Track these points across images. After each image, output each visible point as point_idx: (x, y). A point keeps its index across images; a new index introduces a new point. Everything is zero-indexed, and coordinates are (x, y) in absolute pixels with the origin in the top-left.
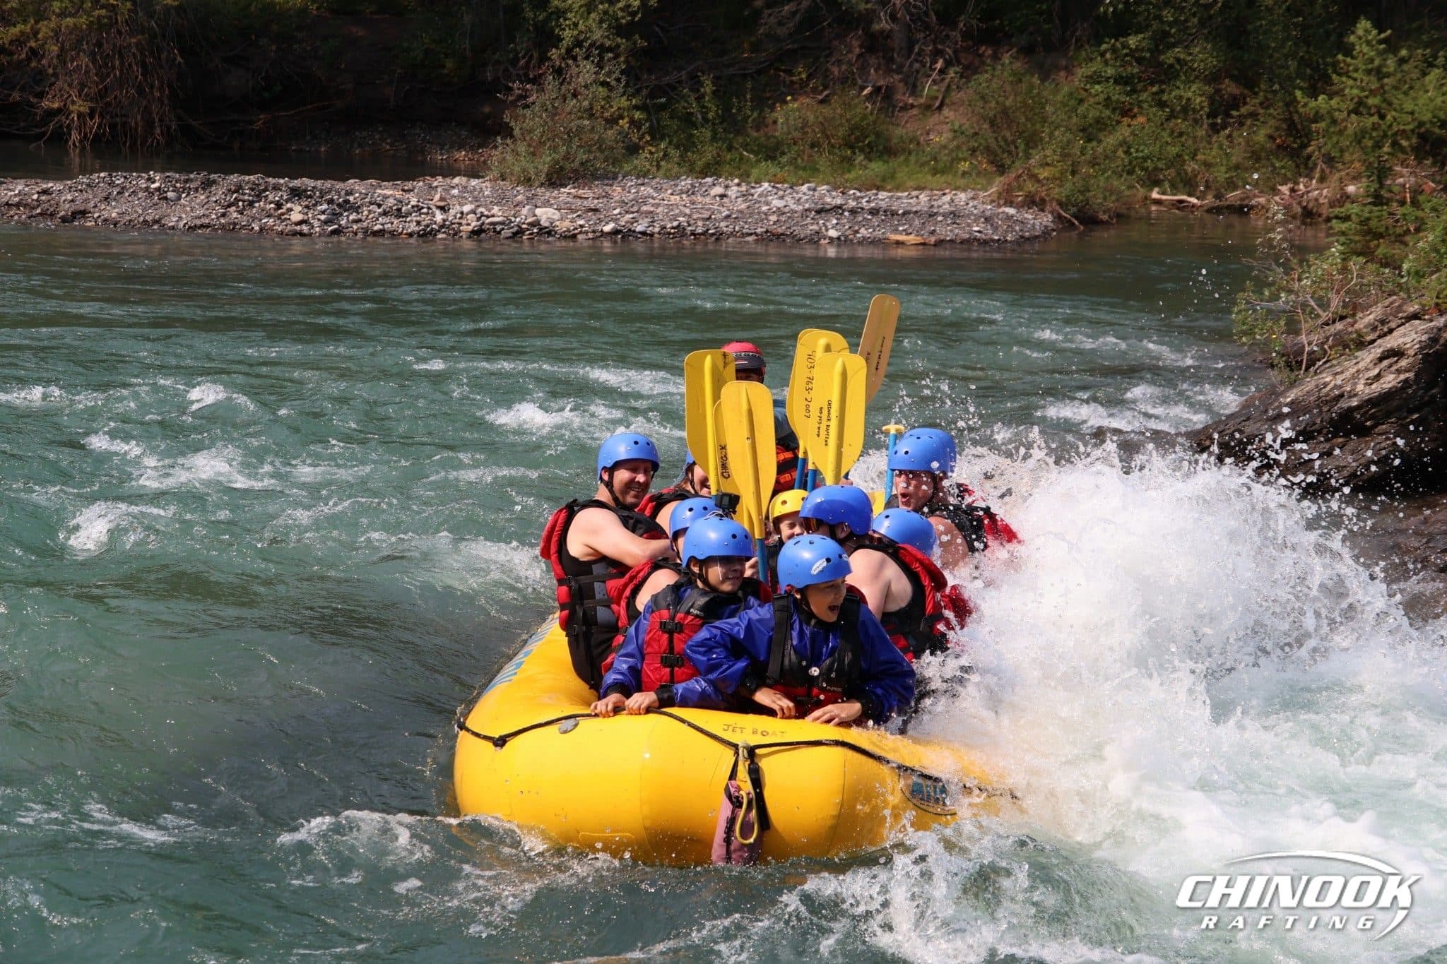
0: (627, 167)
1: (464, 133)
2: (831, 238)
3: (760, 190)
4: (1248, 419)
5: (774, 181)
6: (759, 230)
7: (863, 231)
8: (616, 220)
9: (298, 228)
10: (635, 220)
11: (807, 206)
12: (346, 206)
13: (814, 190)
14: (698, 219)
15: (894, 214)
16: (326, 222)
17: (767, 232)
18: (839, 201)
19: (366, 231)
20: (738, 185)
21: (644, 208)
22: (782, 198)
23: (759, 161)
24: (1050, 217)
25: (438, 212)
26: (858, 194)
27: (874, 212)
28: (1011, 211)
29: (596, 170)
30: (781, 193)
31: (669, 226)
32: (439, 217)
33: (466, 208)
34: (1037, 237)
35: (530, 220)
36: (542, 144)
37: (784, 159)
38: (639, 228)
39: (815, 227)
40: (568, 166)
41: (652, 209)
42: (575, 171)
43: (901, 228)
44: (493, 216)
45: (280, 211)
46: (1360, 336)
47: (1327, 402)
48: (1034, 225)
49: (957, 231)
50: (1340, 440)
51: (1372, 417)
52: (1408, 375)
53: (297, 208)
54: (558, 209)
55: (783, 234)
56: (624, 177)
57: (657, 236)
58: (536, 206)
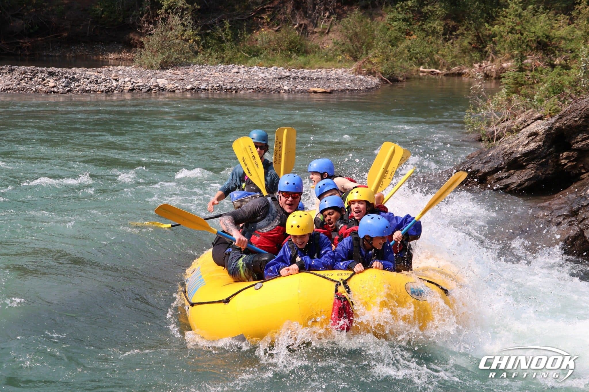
0: (194, 60)
1: (120, 47)
2: (285, 90)
3: (253, 69)
4: (473, 163)
5: (260, 65)
6: (254, 87)
7: (299, 86)
8: (192, 84)
9: (52, 89)
10: (200, 84)
11: (274, 76)
12: (73, 79)
13: (277, 69)
14: (228, 82)
15: (312, 79)
16: (65, 87)
17: (258, 88)
18: (288, 74)
19: (83, 90)
20: (244, 67)
21: (204, 78)
22: (263, 73)
23: (251, 57)
24: (378, 80)
25: (114, 81)
26: (296, 71)
27: (303, 78)
28: (362, 77)
29: (182, 62)
30: (262, 71)
31: (215, 86)
32: (115, 83)
33: (127, 80)
34: (373, 88)
35: (155, 84)
36: (157, 51)
37: (262, 56)
38: (202, 87)
39: (278, 85)
40: (169, 60)
41: (207, 79)
42: (172, 62)
43: (315, 85)
44: (138, 83)
45: (44, 82)
46: (518, 127)
47: (506, 155)
48: (371, 83)
49: (339, 86)
50: (512, 171)
51: (526, 161)
52: (540, 143)
53: (52, 81)
54: (167, 79)
55: (264, 89)
56: (194, 65)
57: (210, 90)
58: (157, 78)
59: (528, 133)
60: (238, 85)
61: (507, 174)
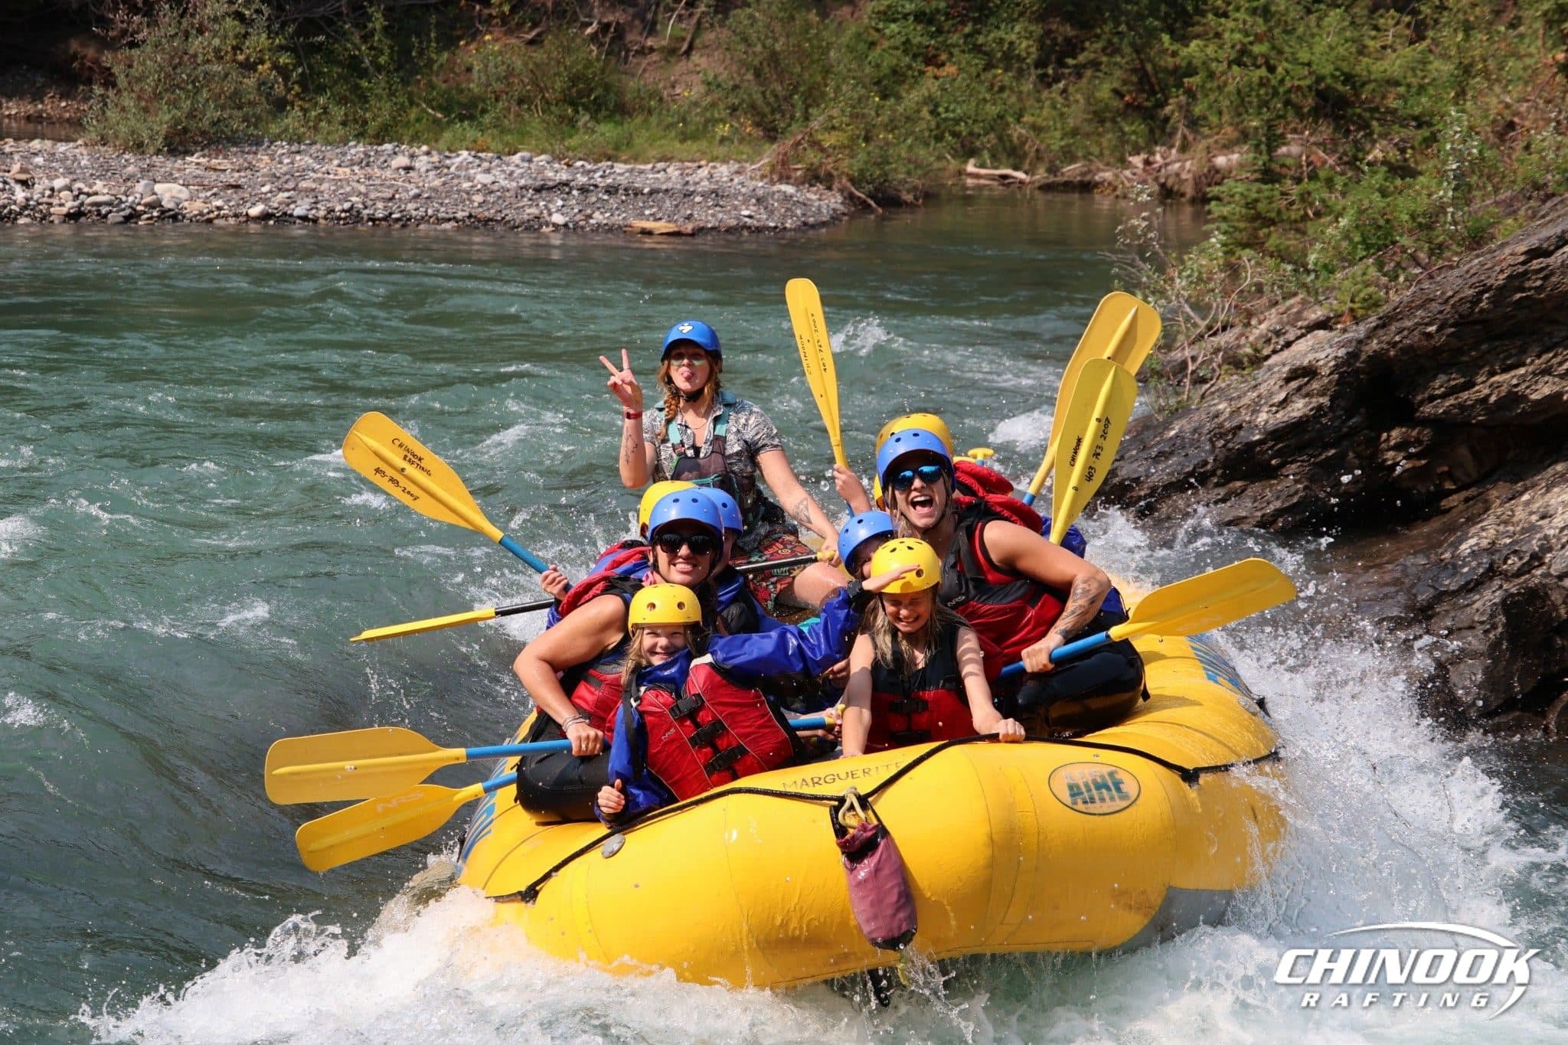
0: (274, 129)
1: (40, 80)
2: (554, 225)
3: (458, 160)
5: (477, 148)
6: (460, 215)
7: (597, 215)
8: (265, 201)
10: (292, 201)
11: (522, 182)
13: (530, 161)
14: (378, 199)
15: (638, 193)
17: (470, 216)
18: (564, 176)
20: (428, 153)
21: (303, 184)
22: (488, 171)
23: (450, 122)
24: (840, 199)
25: (18, 188)
26: (589, 167)
27: (611, 190)
28: (789, 189)
29: (234, 132)
30: (486, 165)
31: (338, 208)
32: (20, 194)
33: (59, 183)
34: (824, 224)
35: (148, 199)
36: (157, 96)
37: (487, 119)
38: (298, 212)
39: (534, 211)
40: (193, 125)
41: (314, 186)
42: (203, 133)
43: (647, 212)
44: (96, 194)
46: (1256, 350)
47: (1221, 436)
48: (819, 208)
49: (720, 216)
50: (1239, 484)
51: (1278, 454)
52: (1321, 400)
54: (186, 185)
55: (491, 220)
56: (272, 143)
57: (321, 221)
58: (155, 181)
59: (1286, 369)
60: (411, 206)
61: (1222, 491)
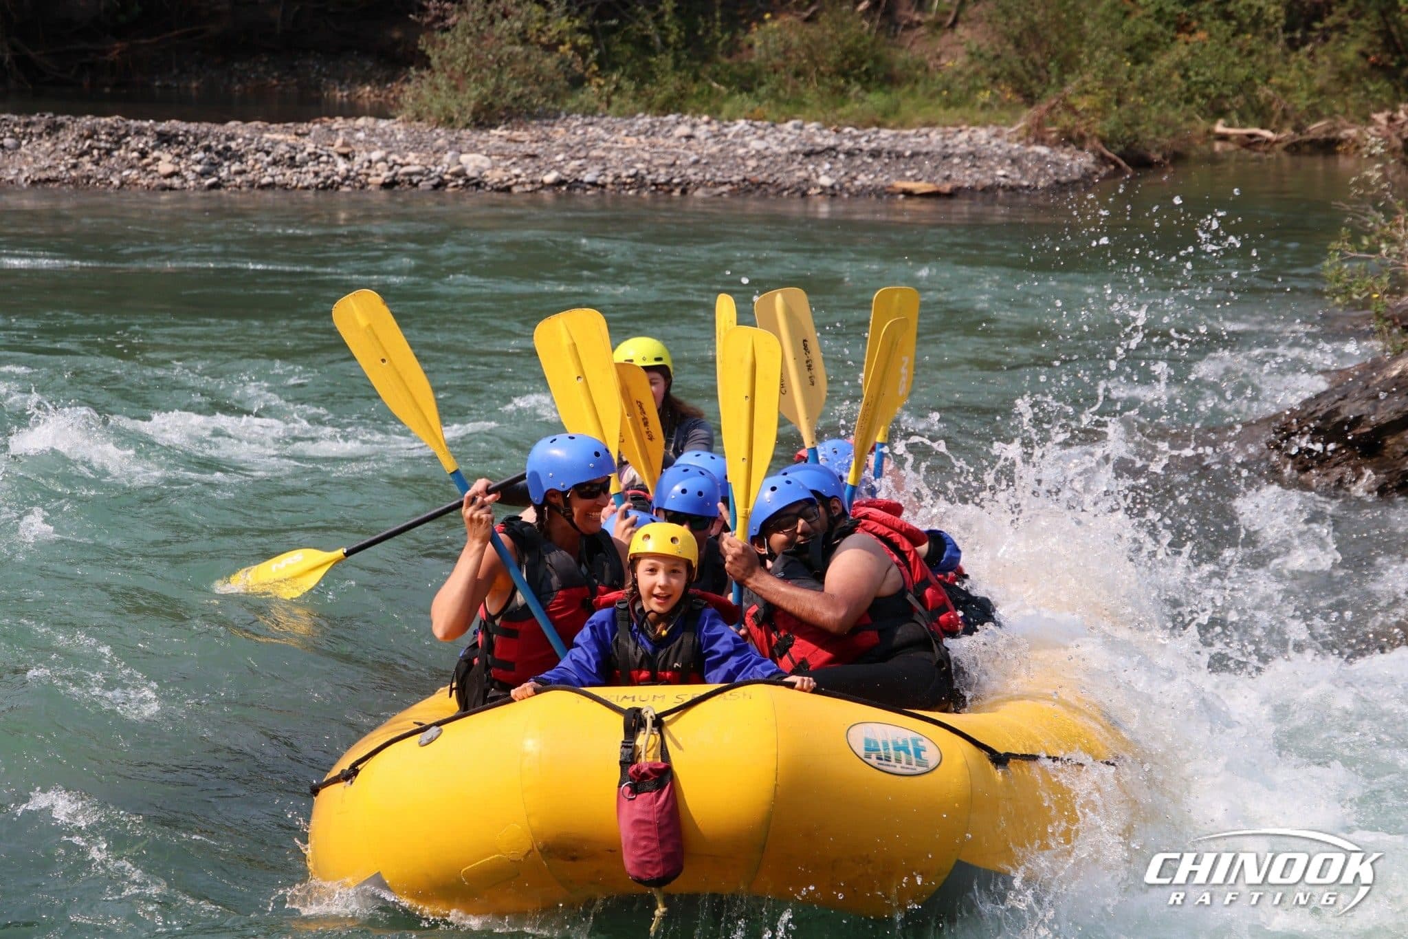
0: (571, 103)
1: (369, 64)
2: (823, 187)
3: (734, 129)
5: (752, 117)
6: (735, 178)
7: (862, 177)
8: (559, 168)
9: (168, 182)
10: (583, 168)
11: (793, 148)
12: (227, 154)
13: (801, 128)
14: (661, 165)
15: (900, 156)
16: (202, 174)
17: (744, 180)
18: (831, 142)
19: (252, 184)
20: (708, 123)
21: (594, 153)
22: (762, 138)
23: (731, 94)
24: (1091, 158)
25: (340, 161)
26: (855, 132)
27: (875, 154)
28: (1043, 150)
29: (534, 107)
30: (760, 132)
31: (624, 174)
32: (342, 166)
33: (376, 155)
34: (1075, 182)
35: (454, 169)
36: (466, 75)
37: (762, 91)
38: (588, 177)
39: (803, 174)
40: (498, 103)
41: (603, 154)
42: (507, 108)
43: (908, 174)
44: (408, 164)
45: (145, 161)
48: (1071, 167)
49: (977, 176)
53: (167, 157)
54: (488, 155)
55: (764, 183)
56: (568, 115)
57: (609, 187)
58: (461, 152)
60: (690, 171)
